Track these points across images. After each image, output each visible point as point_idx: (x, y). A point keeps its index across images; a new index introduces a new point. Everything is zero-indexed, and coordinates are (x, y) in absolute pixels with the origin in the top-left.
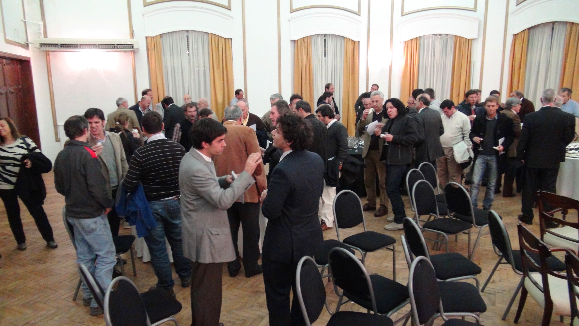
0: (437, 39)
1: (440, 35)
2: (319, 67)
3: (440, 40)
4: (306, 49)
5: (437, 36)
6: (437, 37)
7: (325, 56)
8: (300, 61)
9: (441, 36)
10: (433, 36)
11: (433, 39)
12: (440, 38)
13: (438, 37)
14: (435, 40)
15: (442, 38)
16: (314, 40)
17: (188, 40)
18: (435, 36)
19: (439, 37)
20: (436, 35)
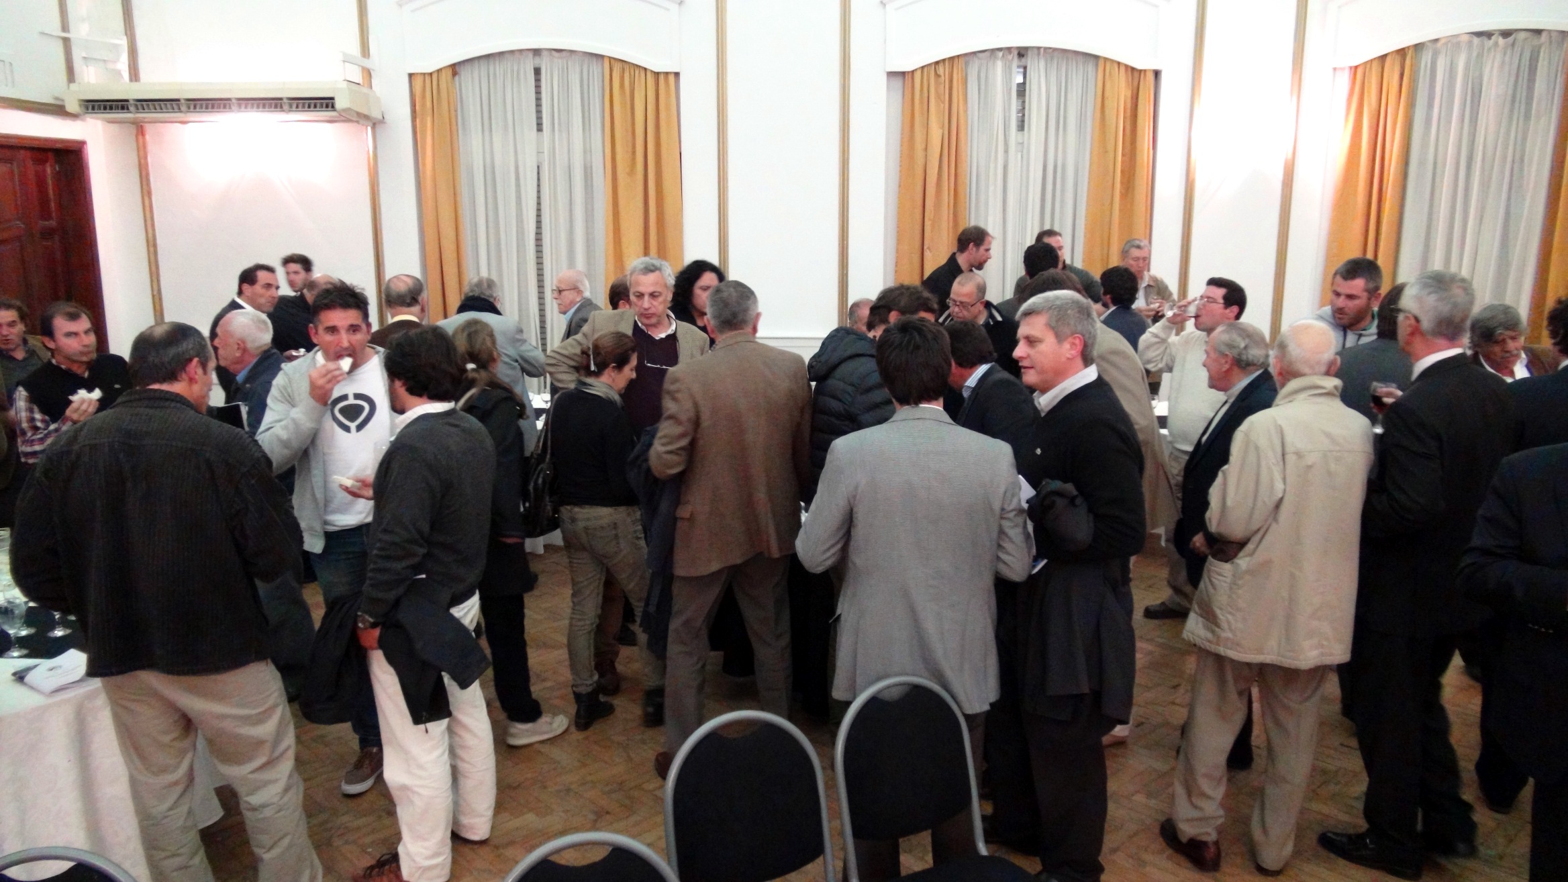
0: (1489, 49)
1: (1506, 34)
2: (992, 165)
3: (1505, 54)
4: (943, 102)
5: (1493, 38)
6: (1491, 42)
7: (1021, 126)
8: (919, 146)
9: (1511, 39)
10: (1476, 40)
11: (1475, 54)
12: (1505, 49)
13: (1496, 44)
14: (1480, 56)
15: (1513, 45)
16: (979, 72)
17: (538, 81)
18: (1485, 39)
19: (1501, 41)
20: (1488, 35)
